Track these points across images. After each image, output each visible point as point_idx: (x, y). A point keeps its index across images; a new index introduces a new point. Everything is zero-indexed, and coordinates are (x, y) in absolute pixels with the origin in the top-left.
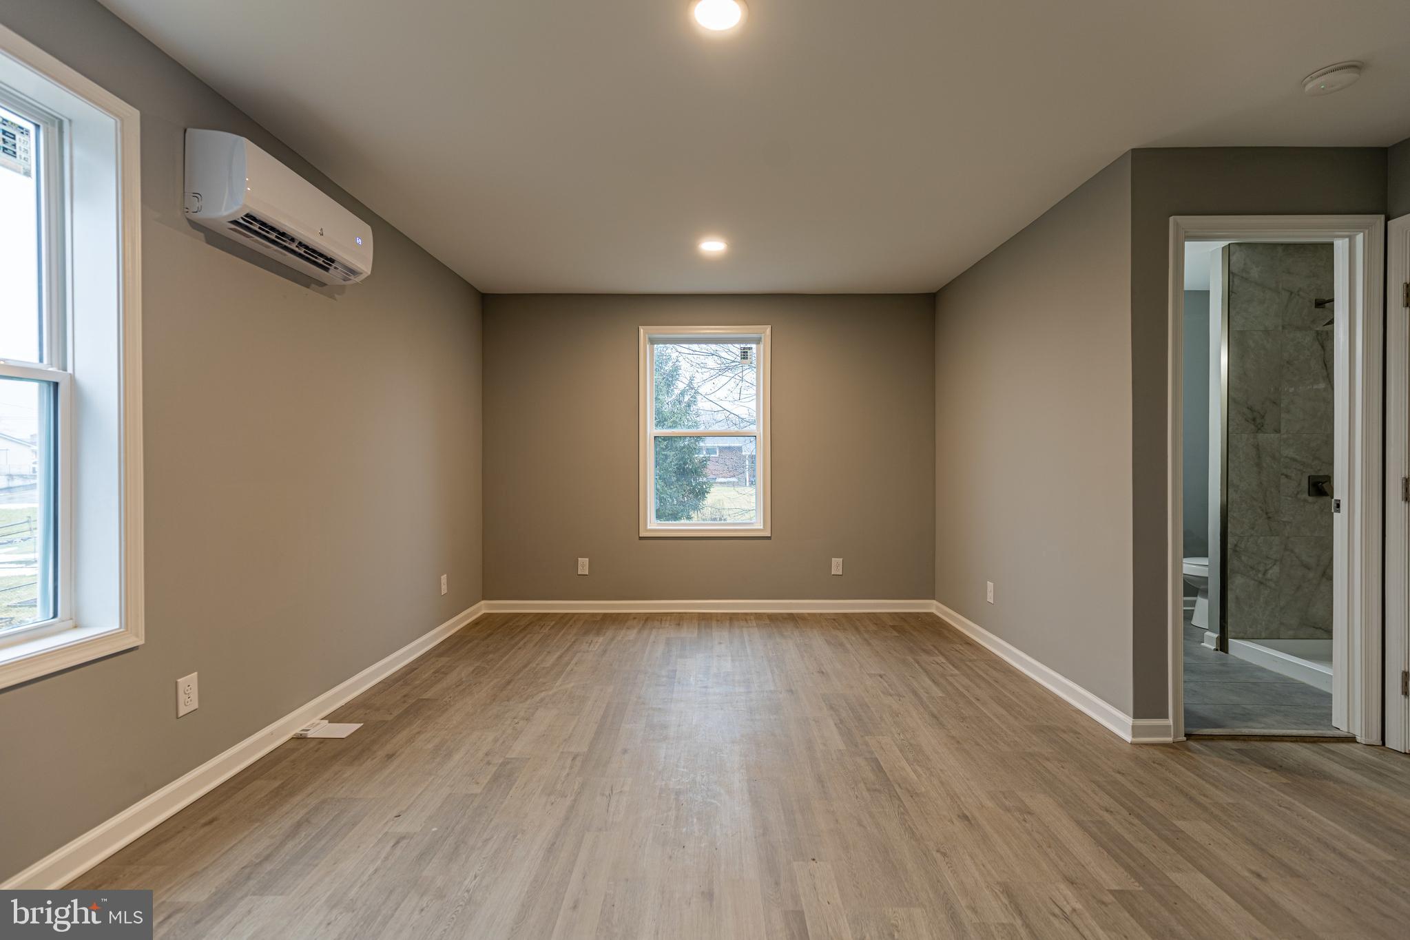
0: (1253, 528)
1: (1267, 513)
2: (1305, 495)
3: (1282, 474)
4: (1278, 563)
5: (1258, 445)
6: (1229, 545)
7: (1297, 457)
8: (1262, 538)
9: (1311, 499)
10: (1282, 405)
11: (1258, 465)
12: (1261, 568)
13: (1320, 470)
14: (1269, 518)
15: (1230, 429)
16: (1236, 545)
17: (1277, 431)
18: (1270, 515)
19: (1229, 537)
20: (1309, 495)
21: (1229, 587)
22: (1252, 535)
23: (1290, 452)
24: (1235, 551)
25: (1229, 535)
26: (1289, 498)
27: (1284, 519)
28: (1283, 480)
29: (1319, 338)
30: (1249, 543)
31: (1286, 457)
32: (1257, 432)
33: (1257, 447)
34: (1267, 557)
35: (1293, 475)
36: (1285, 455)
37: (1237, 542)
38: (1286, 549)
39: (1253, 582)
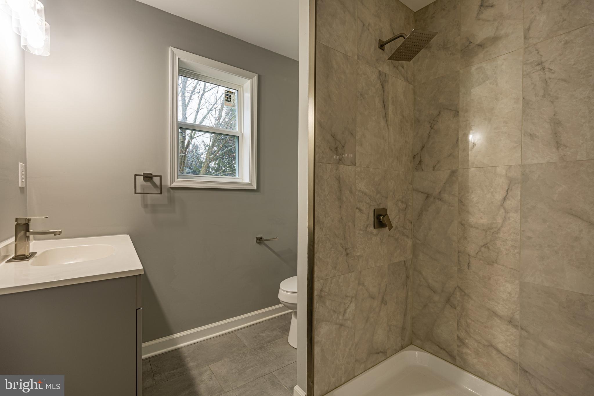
0: (335, 268)
1: (346, 250)
2: (371, 229)
3: (357, 208)
4: (354, 299)
5: (339, 177)
6: (315, 292)
7: (367, 191)
8: (342, 276)
9: (375, 231)
10: (357, 138)
11: (340, 199)
12: (342, 310)
13: (380, 203)
14: (348, 254)
15: (316, 157)
16: (321, 291)
17: (354, 164)
18: (348, 251)
19: (315, 282)
20: (374, 228)
21: (315, 340)
22: (334, 276)
23: (361, 186)
24: (320, 297)
25: (316, 279)
26: (361, 232)
27: (358, 254)
28: (358, 214)
29: (381, 78)
30: (332, 285)
31: (360, 191)
32: (338, 163)
33: (338, 179)
34: (346, 296)
35: (364, 209)
36: (359, 189)
37: (323, 287)
38: (359, 284)
39: (335, 326)
